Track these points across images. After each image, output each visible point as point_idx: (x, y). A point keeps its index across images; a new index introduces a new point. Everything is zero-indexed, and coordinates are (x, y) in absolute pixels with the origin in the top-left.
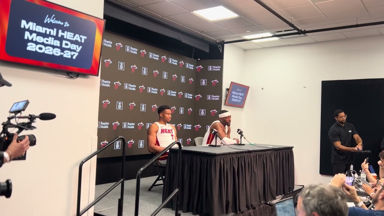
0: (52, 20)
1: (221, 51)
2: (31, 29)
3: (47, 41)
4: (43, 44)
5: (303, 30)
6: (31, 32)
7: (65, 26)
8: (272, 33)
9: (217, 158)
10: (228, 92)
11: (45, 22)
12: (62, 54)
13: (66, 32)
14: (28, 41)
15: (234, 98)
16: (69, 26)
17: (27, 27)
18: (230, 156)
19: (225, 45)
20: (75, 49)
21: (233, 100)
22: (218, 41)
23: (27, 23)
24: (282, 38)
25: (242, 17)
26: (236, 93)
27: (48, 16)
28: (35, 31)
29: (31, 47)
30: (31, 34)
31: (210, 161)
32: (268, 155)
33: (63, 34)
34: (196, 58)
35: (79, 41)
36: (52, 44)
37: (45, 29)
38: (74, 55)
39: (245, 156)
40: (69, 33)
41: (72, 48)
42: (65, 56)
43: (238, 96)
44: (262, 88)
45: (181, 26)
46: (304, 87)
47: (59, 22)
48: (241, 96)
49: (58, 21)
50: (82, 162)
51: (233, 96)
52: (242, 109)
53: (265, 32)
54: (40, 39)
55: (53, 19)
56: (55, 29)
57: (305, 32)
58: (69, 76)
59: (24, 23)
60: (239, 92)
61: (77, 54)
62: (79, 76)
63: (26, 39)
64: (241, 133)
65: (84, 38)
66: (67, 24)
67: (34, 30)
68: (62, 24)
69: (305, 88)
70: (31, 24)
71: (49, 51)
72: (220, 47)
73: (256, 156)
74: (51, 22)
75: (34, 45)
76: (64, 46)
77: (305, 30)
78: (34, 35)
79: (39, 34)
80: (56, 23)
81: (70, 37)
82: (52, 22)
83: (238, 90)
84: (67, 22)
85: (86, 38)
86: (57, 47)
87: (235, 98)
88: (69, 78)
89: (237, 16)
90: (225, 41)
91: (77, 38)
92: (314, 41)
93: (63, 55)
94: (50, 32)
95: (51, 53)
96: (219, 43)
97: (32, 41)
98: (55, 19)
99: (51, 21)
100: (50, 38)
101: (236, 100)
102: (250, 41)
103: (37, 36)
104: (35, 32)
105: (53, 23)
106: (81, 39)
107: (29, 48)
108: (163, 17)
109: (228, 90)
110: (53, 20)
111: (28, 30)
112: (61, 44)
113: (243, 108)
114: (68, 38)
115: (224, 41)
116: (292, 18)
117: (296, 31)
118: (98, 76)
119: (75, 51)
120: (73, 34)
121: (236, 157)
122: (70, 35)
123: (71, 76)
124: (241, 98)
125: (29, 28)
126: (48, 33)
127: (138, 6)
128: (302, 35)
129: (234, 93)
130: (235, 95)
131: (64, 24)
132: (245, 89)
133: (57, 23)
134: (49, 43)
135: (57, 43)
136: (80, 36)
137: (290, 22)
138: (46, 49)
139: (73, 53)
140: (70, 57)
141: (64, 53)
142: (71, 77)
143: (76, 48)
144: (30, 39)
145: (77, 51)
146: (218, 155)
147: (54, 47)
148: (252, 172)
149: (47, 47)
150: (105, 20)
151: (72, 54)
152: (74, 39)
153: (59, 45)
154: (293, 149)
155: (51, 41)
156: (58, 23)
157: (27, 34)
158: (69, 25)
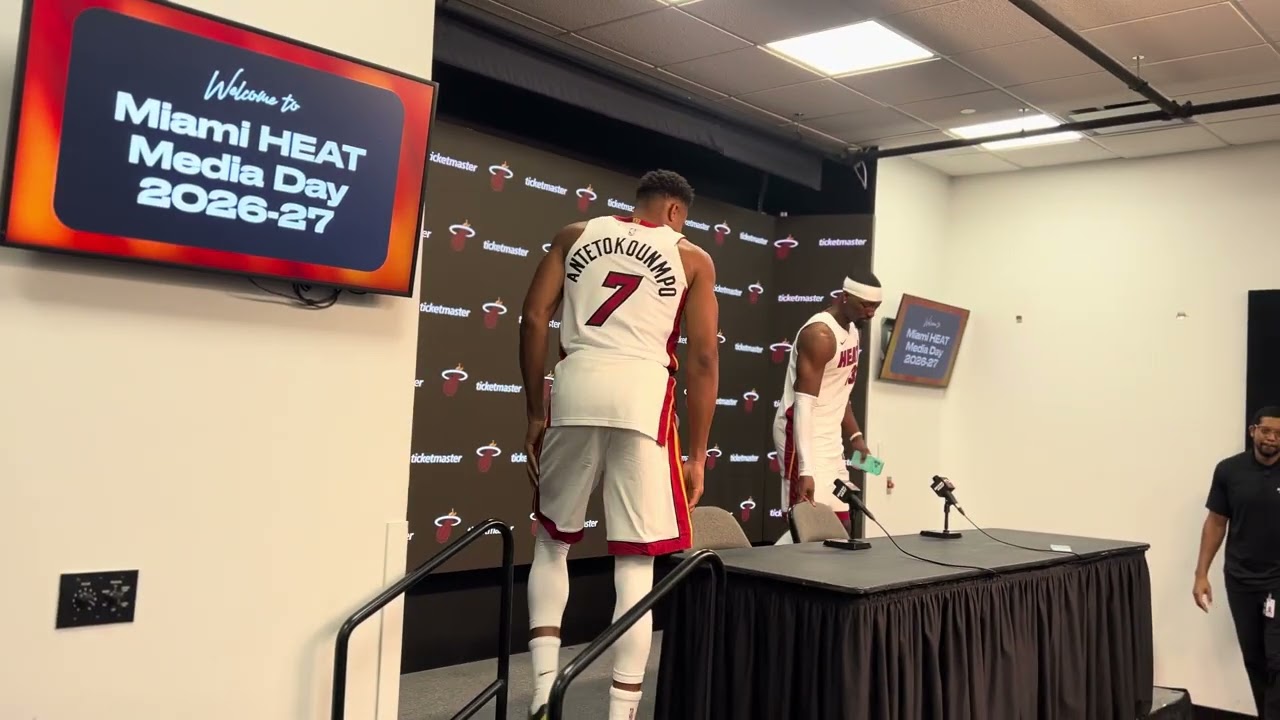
0: (235, 88)
1: (865, 184)
2: (152, 124)
3: (215, 169)
4: (199, 179)
5: (1181, 102)
6: (154, 137)
7: (284, 109)
8: (1060, 114)
9: (863, 606)
10: (892, 331)
11: (207, 96)
12: (274, 215)
13: (287, 134)
14: (142, 170)
15: (912, 353)
16: (298, 110)
17: (137, 118)
18: (914, 596)
19: (881, 162)
20: (324, 196)
21: (908, 359)
22: (854, 149)
23: (139, 103)
24: (1096, 134)
25: (947, 58)
26: (918, 336)
27: (217, 73)
28: (170, 130)
29: (154, 194)
30: (153, 146)
31: (837, 618)
32: (1057, 583)
33: (275, 141)
34: (772, 210)
35: (340, 164)
36: (234, 179)
37: (205, 123)
38: (319, 218)
39: (968, 591)
40: (298, 137)
41: (309, 193)
42: (284, 222)
43: (929, 344)
44: (1019, 318)
45: (720, 97)
46: (1179, 315)
47: (262, 97)
48: (939, 346)
49: (258, 93)
50: (349, 621)
51: (910, 346)
52: (941, 391)
53: (1029, 114)
54: (188, 163)
55: (237, 84)
56: (246, 125)
57: (1187, 112)
58: (301, 298)
59: (124, 102)
60: (934, 331)
61: (329, 215)
62: (339, 297)
63: (133, 165)
64: (945, 491)
65: (355, 153)
66: (290, 103)
67: (164, 127)
68: (273, 101)
69: (1182, 318)
70: (152, 105)
71: (221, 206)
72: (861, 170)
73: (1012, 588)
74: (229, 98)
75: (165, 185)
76: (279, 185)
77: (1189, 103)
78: (165, 147)
79: (183, 143)
80: (248, 100)
81: (302, 151)
82: (233, 97)
83: (928, 323)
84: (290, 96)
85: (363, 152)
86: (252, 191)
87: (917, 354)
88: (300, 306)
89: (931, 55)
90: (880, 149)
91: (330, 153)
92: (1219, 144)
93: (276, 221)
94: (226, 134)
95: (231, 215)
96: (859, 156)
97: (157, 171)
98: (244, 83)
99: (231, 93)
100: (226, 157)
101: (921, 362)
102: (975, 146)
103: (176, 151)
104: (169, 136)
105: (237, 98)
106: (345, 157)
107: (143, 199)
108: (656, 67)
109: (889, 323)
110: (238, 88)
111: (143, 129)
112: (269, 178)
113: (944, 386)
114: (296, 155)
115: (876, 148)
116: (1142, 57)
117: (1153, 108)
118: (409, 294)
119: (320, 204)
120: (313, 140)
121: (937, 597)
122: (302, 142)
123: (308, 298)
124: (939, 353)
125: (146, 120)
126: (218, 137)
127: (569, 32)
128: (1176, 121)
129: (912, 333)
130: (918, 343)
131: (281, 103)
132: (952, 321)
133: (252, 99)
134: (223, 176)
135: (255, 176)
136: (340, 148)
137: (1135, 74)
138: (210, 201)
139: (313, 212)
140: (302, 226)
141: (281, 214)
142: (310, 303)
143: (328, 192)
144: (150, 161)
145: (330, 203)
146: (867, 595)
147: (240, 190)
148: (997, 651)
149: (216, 194)
150: (438, 84)
151: (312, 216)
152: (320, 160)
153: (259, 183)
154: (1148, 554)
155: (229, 168)
156: (258, 101)
157: (138, 145)
158: (297, 107)
